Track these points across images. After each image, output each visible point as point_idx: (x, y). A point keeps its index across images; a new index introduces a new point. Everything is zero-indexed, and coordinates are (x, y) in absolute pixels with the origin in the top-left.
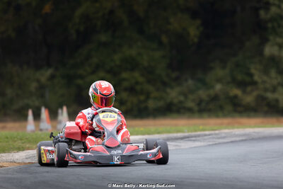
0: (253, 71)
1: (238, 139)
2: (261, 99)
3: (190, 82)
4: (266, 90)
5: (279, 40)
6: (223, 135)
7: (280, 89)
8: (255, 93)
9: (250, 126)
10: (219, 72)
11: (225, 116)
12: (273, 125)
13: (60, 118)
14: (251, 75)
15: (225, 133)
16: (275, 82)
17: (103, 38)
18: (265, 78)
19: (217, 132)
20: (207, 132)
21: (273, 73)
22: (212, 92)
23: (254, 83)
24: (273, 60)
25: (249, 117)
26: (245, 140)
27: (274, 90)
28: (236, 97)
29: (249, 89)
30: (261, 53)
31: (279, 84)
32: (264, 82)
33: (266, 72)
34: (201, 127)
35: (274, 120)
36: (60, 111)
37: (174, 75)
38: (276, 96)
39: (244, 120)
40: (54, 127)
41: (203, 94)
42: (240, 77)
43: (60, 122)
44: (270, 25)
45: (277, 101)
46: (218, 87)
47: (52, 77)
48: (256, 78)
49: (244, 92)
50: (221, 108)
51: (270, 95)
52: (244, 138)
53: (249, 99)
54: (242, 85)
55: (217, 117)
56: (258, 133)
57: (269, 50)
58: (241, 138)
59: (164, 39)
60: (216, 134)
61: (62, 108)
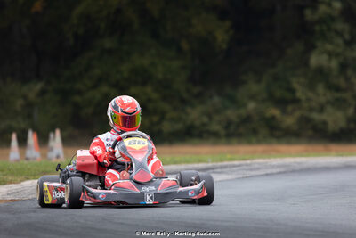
0: (295, 85)
1: (274, 171)
2: (305, 121)
3: (216, 99)
4: (311, 109)
5: (329, 47)
6: (257, 166)
7: (329, 109)
8: (298, 114)
9: (291, 155)
10: (252, 87)
11: (259, 142)
12: (318, 154)
13: (51, 143)
14: (293, 91)
15: (259, 164)
16: (322, 99)
17: (108, 43)
18: (310, 95)
19: (249, 162)
20: (236, 163)
21: (321, 88)
22: (243, 112)
23: (296, 101)
24: (321, 72)
25: (289, 143)
26: (284, 172)
27: (321, 109)
28: (273, 118)
29: (290, 108)
30: (306, 64)
31: (328, 102)
32: (309, 100)
33: (311, 86)
34: (229, 156)
35: (320, 147)
36: (51, 135)
37: (196, 90)
38: (324, 117)
39: (283, 148)
40: (44, 156)
41: (231, 114)
42: (278, 93)
43: (51, 149)
44: (317, 28)
45: (325, 123)
46: (251, 105)
47: (43, 93)
48: (299, 94)
49: (284, 112)
50: (255, 132)
51: (316, 116)
52: (282, 170)
53: (289, 121)
54: (282, 103)
55: (250, 143)
56: (299, 163)
57: (316, 60)
58: (278, 170)
59: (185, 45)
60: (247, 165)
61: (54, 132)
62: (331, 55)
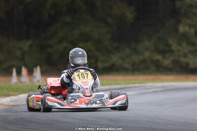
0: (171, 41)
1: (158, 90)
2: (176, 62)
3: (127, 51)
4: (179, 56)
5: (189, 22)
6: (148, 87)
7: (190, 56)
8: (172, 58)
9: (167, 81)
10: (147, 43)
11: (150, 74)
12: (183, 80)
13: (35, 74)
14: (169, 46)
15: (150, 86)
16: (186, 51)
17: (67, 19)
18: (180, 48)
19: (144, 85)
20: (137, 85)
21: (184, 45)
22: (141, 57)
23: (172, 51)
24: (185, 36)
25: (167, 74)
27: (185, 56)
28: (158, 61)
29: (167, 55)
30: (177, 31)
31: (190, 52)
32: (179, 51)
33: (179, 44)
34: (133, 81)
35: (184, 77)
36: (35, 70)
37: (116, 45)
39: (163, 77)
40: (31, 81)
41: (136, 58)
42: (161, 47)
43: (35, 77)
44: (182, 11)
45: (188, 64)
46: (147, 54)
47: (31, 46)
49: (164, 57)
50: (147, 68)
51: (183, 60)
52: (162, 89)
53: (167, 62)
54: (163, 52)
55: (145, 74)
57: (182, 28)
58: (160, 89)
59: (110, 20)
61: (36, 67)
62: (190, 26)
